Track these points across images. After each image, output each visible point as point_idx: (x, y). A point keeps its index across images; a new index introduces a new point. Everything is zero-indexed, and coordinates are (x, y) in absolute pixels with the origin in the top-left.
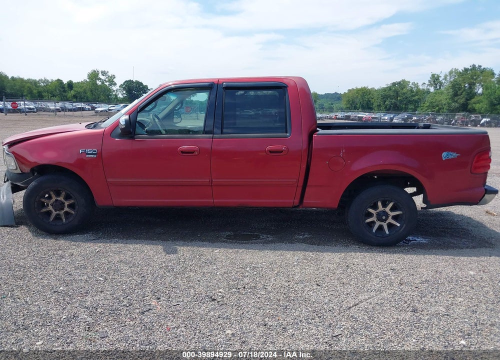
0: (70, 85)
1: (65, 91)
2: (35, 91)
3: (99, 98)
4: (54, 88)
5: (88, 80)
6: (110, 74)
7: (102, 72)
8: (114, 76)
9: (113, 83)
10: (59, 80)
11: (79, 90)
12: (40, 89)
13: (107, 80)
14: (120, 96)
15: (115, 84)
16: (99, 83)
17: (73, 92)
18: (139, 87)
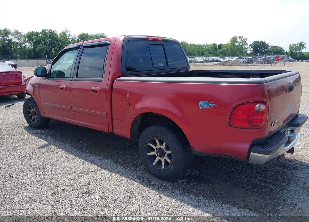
0: (220, 46)
1: (216, 50)
2: (200, 51)
3: (235, 54)
4: (211, 49)
5: (230, 43)
6: (244, 38)
7: (239, 37)
8: (246, 39)
9: (245, 43)
10: (214, 44)
11: (225, 49)
12: (203, 50)
13: (242, 42)
14: (249, 52)
15: (247, 44)
16: (237, 44)
17: (221, 51)
18: (263, 45)
